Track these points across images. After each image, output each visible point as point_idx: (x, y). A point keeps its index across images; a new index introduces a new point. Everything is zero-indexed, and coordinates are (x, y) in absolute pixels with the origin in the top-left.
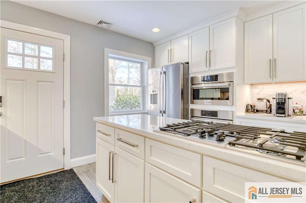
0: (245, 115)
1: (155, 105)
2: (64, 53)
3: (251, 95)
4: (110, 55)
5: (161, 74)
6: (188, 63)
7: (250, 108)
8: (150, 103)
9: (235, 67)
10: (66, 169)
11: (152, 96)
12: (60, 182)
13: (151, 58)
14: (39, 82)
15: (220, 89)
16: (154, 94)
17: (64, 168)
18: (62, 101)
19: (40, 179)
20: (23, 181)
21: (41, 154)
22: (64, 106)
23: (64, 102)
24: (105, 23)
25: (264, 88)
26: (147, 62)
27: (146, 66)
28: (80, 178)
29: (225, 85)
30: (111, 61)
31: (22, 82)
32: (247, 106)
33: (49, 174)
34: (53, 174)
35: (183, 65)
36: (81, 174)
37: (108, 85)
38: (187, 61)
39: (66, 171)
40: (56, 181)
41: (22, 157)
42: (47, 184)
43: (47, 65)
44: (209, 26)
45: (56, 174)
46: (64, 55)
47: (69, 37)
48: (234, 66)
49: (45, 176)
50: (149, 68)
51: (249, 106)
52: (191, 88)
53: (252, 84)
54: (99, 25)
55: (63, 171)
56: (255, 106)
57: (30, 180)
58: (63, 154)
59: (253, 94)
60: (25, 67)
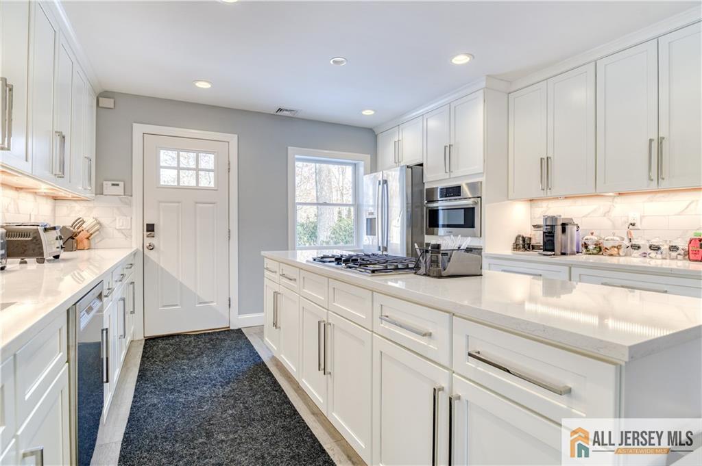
0: (514, 254)
1: (372, 236)
2: (229, 161)
3: (531, 218)
4: (296, 156)
5: (380, 184)
6: (421, 165)
7: (521, 242)
8: (365, 233)
9: (483, 173)
10: (231, 328)
11: (369, 220)
12: (222, 340)
13: (369, 156)
14: (198, 205)
15: (463, 210)
16: (371, 219)
17: (229, 327)
18: (228, 230)
19: (198, 336)
20: (178, 335)
21: (200, 303)
22: (229, 237)
23: (229, 232)
24: (287, 110)
25: (549, 206)
26: (363, 162)
27: (362, 170)
28: (248, 338)
29: (468, 203)
30: (299, 164)
31: (177, 204)
32: (517, 239)
33: (210, 331)
34: (215, 333)
35: (410, 169)
36: (251, 335)
37: (294, 204)
38: (419, 162)
39: (232, 330)
40: (217, 339)
41: (177, 305)
42: (207, 341)
43: (207, 181)
44: (450, 103)
45: (219, 333)
46: (229, 164)
47: (237, 136)
48: (482, 171)
49: (204, 334)
50: (365, 174)
51: (521, 239)
52: (427, 208)
53: (531, 200)
54: (279, 113)
55: (228, 330)
56: (530, 239)
57: (185, 335)
58: (228, 306)
59: (534, 218)
60: (181, 184)
